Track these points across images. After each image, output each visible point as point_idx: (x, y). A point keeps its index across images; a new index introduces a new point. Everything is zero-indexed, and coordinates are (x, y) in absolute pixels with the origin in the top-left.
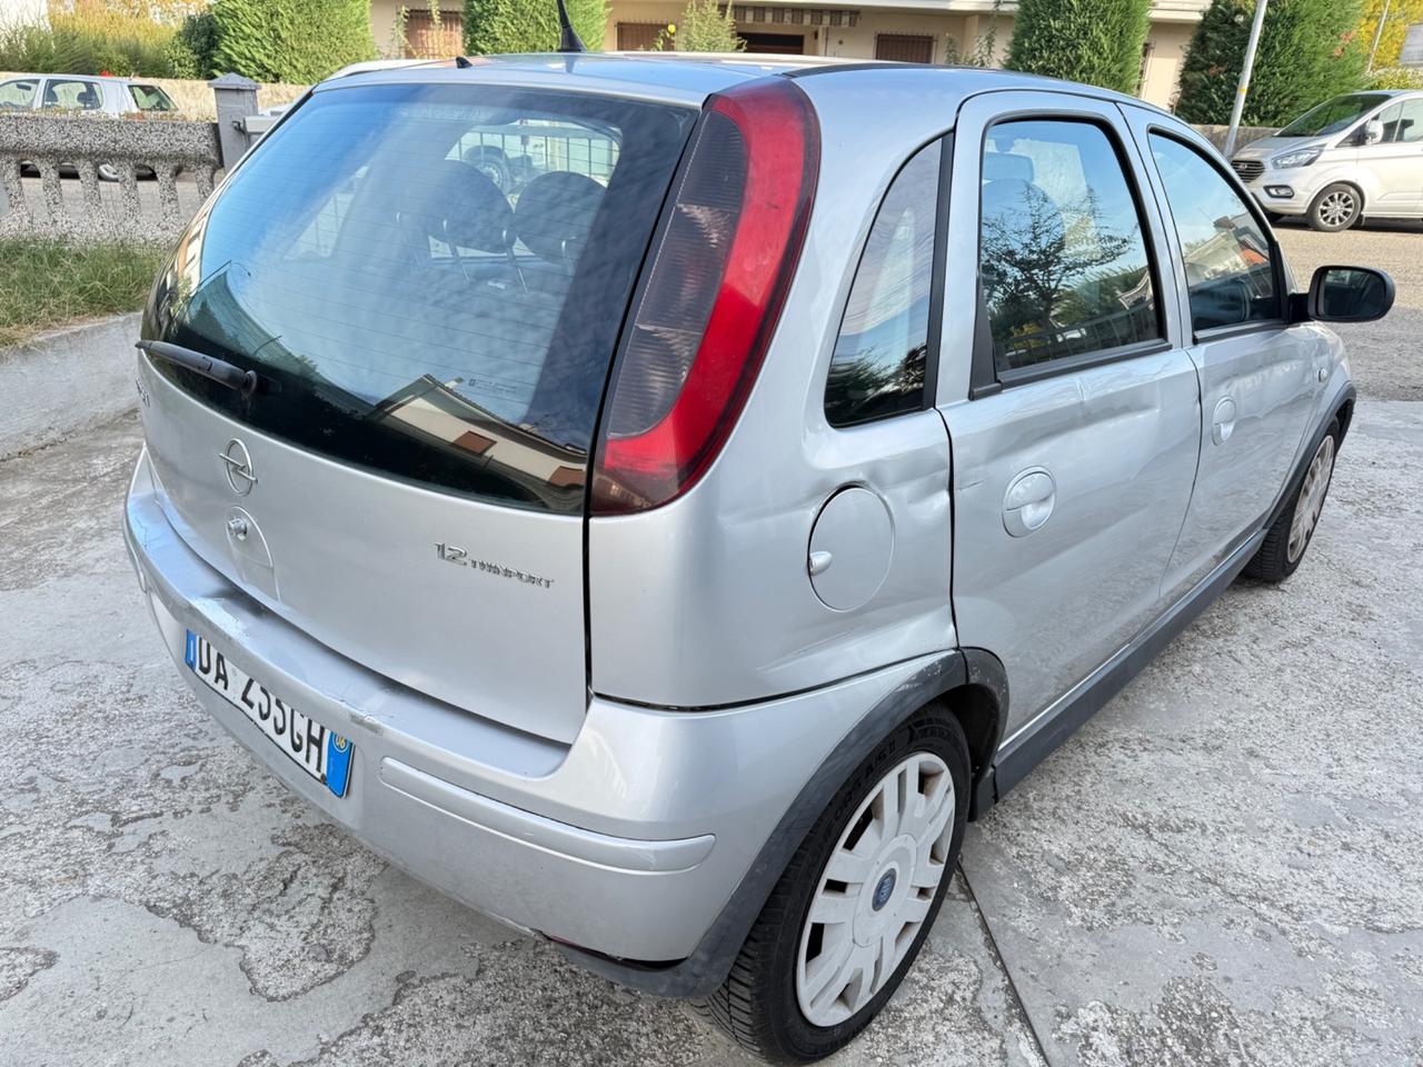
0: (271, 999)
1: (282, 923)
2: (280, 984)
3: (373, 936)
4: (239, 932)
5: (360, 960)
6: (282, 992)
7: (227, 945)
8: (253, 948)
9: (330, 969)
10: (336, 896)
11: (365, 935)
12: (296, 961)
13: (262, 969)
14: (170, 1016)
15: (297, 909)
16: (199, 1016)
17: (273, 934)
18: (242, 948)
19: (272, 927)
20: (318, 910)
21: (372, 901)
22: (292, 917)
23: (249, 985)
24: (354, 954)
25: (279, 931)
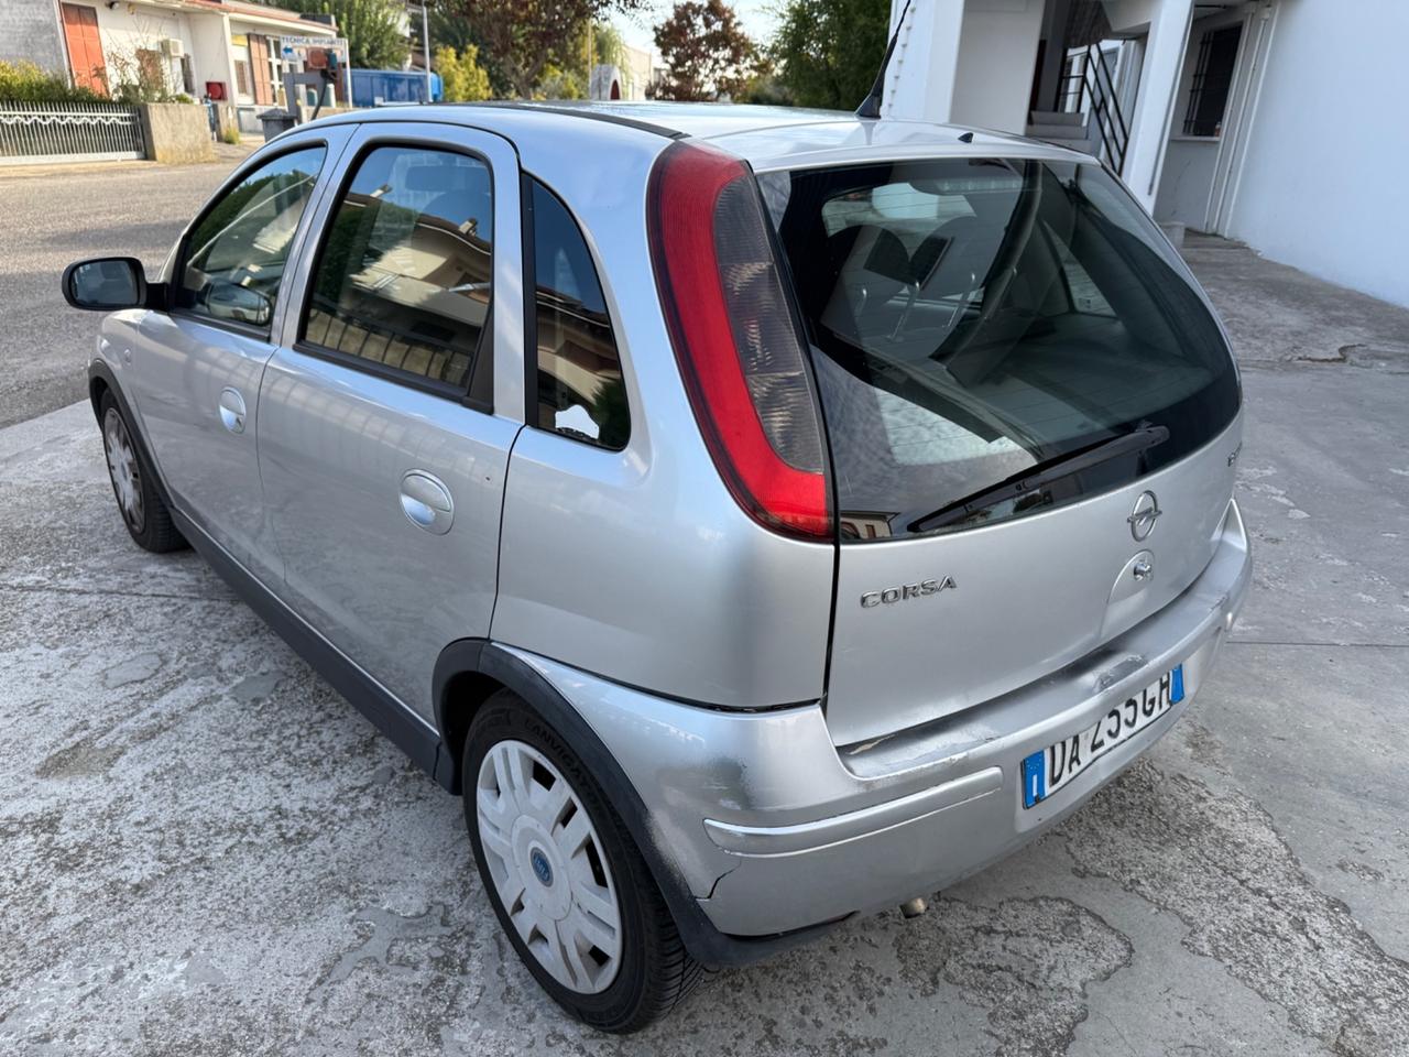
0: (1131, 951)
1: (1045, 962)
2: (1113, 951)
3: (1042, 898)
4: (1066, 992)
5: (1071, 902)
6: (1120, 945)
7: (1085, 996)
8: (1080, 977)
9: (1085, 920)
10: (1000, 929)
11: (1042, 903)
12: (1085, 943)
13: (1103, 965)
14: (1176, 1017)
15: (1026, 954)
16: (1168, 996)
17: (1060, 966)
18: (1083, 985)
19: (1051, 969)
20: (1022, 939)
21: (1002, 903)
22: (1036, 956)
23: (1122, 969)
24: (1065, 908)
25: (1056, 962)
